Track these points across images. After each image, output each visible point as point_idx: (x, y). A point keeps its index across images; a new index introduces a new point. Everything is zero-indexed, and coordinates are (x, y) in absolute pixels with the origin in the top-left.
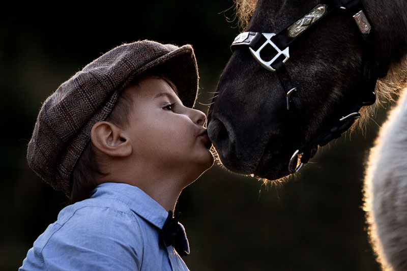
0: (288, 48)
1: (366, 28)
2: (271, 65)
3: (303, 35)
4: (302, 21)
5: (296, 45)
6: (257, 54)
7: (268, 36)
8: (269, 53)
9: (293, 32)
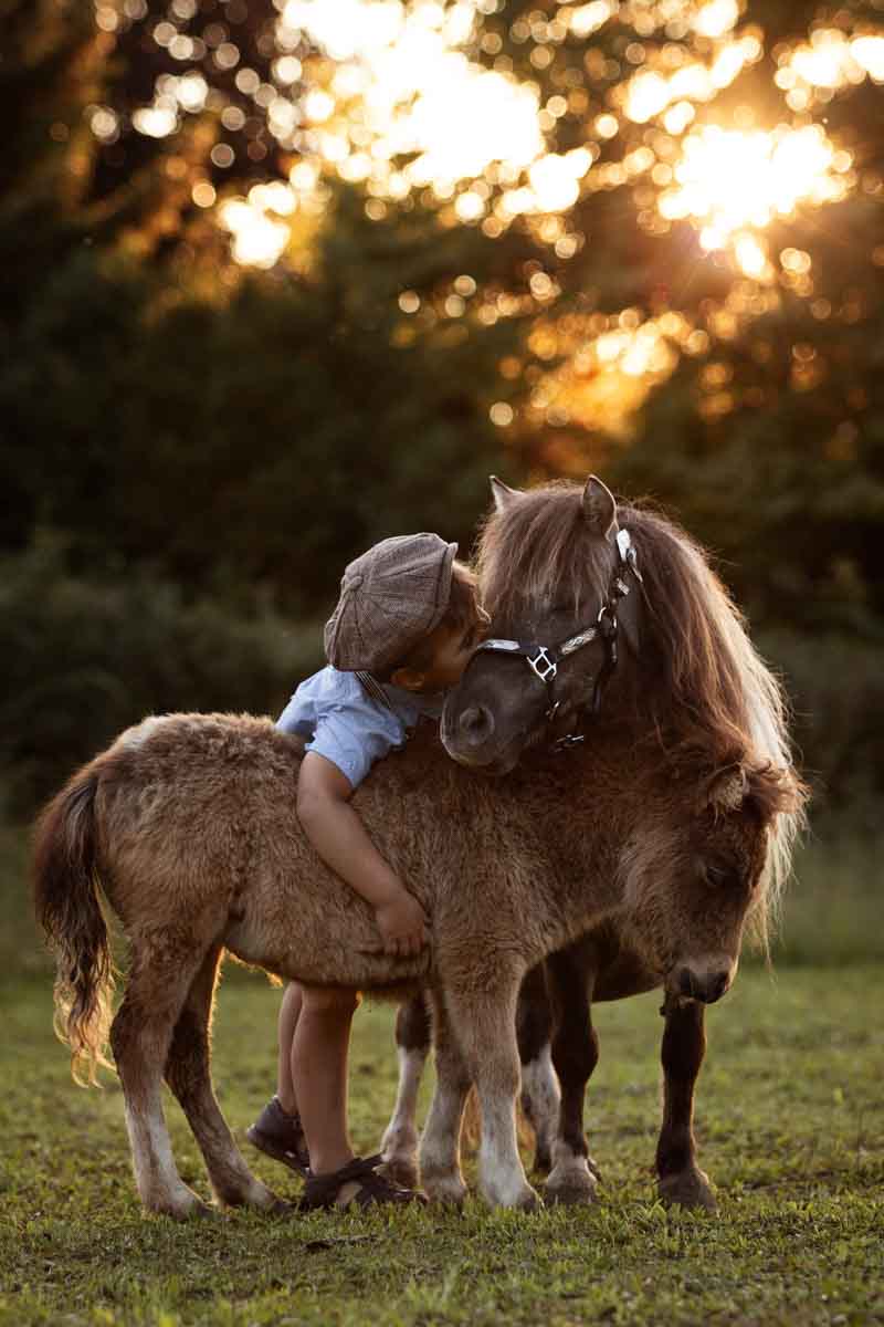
0: (557, 665)
2: (545, 678)
3: (572, 654)
4: (573, 642)
5: (564, 662)
7: (543, 650)
8: (542, 666)
9: (563, 650)
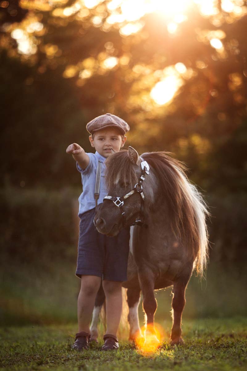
0: (123, 202)
1: (143, 197)
2: (119, 206)
3: (128, 198)
4: (127, 195)
6: (115, 203)
7: (118, 198)
8: (118, 203)
9: (125, 197)
